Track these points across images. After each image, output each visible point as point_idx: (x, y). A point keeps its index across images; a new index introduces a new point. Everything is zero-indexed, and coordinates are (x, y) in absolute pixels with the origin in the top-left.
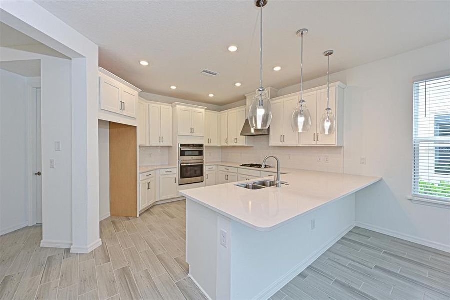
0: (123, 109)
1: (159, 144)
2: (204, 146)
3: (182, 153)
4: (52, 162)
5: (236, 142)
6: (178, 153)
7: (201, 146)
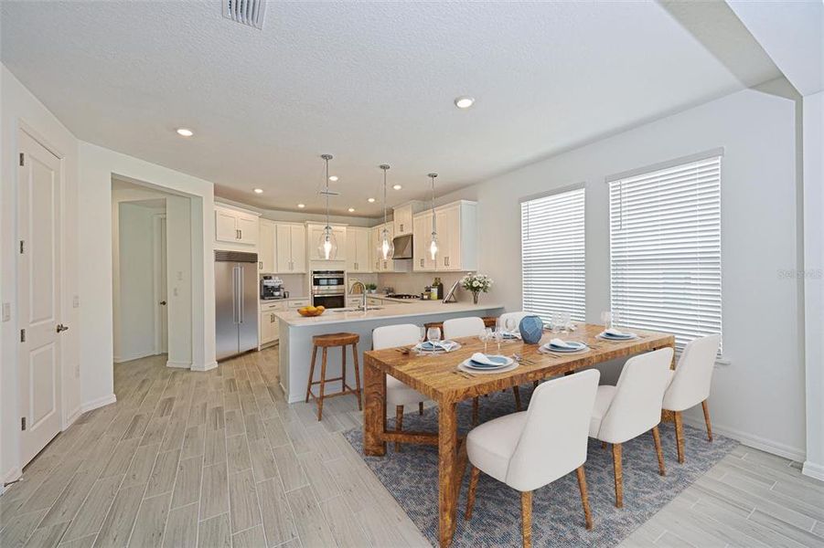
0: (239, 237)
1: (289, 272)
2: (345, 273)
3: (316, 282)
4: (175, 290)
5: (385, 267)
6: (311, 282)
7: (342, 272)
